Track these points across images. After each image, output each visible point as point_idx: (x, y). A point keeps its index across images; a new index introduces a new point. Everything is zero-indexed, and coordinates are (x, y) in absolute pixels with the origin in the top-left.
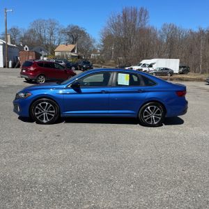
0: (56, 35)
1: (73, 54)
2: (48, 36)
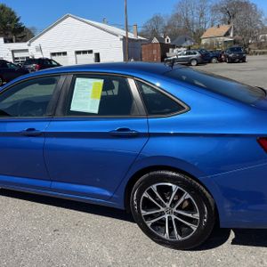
0: (208, 15)
1: (227, 39)
2: (196, 19)
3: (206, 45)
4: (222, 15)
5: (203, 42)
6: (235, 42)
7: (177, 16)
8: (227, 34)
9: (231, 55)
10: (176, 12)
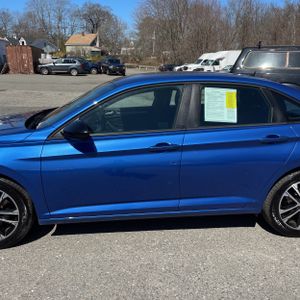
1: (93, 49)
3: (71, 53)
4: (85, 23)
5: (68, 49)
6: (103, 53)
7: (30, 15)
8: (93, 44)
9: (111, 67)
10: (28, 10)
